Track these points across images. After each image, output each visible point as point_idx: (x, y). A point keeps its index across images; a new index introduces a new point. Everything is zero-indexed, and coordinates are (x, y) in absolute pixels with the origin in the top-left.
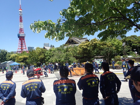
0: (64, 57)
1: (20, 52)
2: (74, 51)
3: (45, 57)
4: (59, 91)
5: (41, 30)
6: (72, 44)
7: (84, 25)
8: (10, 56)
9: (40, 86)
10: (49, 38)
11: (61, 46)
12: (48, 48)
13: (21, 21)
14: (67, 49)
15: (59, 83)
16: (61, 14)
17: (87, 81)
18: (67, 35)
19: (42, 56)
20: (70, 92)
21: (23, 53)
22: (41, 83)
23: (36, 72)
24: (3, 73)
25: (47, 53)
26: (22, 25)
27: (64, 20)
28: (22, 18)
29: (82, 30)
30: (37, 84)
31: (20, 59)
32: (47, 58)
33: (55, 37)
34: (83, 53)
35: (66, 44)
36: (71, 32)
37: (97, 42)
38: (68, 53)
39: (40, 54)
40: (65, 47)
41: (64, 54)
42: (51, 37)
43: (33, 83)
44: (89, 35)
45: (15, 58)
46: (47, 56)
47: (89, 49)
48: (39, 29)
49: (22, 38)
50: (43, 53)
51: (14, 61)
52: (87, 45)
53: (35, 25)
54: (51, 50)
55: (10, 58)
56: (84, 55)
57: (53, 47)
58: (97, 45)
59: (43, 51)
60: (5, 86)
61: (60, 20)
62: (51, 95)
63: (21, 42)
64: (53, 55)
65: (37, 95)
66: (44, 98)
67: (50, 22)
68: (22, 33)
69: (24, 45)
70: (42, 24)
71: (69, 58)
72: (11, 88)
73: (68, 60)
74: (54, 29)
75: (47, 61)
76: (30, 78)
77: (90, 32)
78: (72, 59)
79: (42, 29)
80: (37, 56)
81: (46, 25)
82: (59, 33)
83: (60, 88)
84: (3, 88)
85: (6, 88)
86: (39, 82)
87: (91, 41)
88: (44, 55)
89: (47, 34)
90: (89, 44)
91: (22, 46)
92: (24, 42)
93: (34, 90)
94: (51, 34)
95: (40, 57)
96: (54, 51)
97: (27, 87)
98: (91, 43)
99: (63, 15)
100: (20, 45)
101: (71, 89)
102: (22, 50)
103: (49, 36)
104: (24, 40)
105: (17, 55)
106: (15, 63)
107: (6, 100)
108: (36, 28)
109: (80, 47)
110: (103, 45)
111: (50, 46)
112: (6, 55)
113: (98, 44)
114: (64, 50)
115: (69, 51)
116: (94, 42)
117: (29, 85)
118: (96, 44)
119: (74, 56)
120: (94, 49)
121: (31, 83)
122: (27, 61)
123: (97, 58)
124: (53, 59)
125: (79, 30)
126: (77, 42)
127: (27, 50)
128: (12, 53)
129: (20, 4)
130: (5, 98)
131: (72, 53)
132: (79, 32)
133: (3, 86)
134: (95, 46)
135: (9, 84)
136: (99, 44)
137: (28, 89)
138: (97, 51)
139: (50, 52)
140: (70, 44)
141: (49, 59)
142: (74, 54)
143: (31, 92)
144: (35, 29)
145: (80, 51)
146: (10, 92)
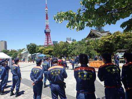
0: (85, 50)
1: (46, 45)
2: (95, 44)
3: (68, 50)
4: (79, 77)
5: (63, 21)
6: (93, 38)
7: (104, 14)
8: (38, 49)
9: (63, 72)
10: (70, 27)
11: (83, 40)
12: (70, 42)
13: (47, 18)
14: (89, 42)
15: (79, 70)
16: (81, 4)
17: (106, 68)
18: (87, 25)
19: (65, 49)
20: (89, 79)
21: (49, 46)
22: (63, 69)
23: (60, 63)
24: (34, 62)
25: (69, 47)
26: (47, 22)
27: (84, 10)
28: (48, 15)
29: (102, 20)
30: (60, 70)
31: (46, 52)
32: (70, 51)
33: (76, 27)
34: (105, 47)
35: (87, 37)
36: (91, 22)
37: (120, 35)
38: (89, 46)
39: (63, 47)
40: (86, 41)
41: (85, 47)
42: (72, 27)
43: (57, 68)
44: (110, 24)
45: (42, 51)
46: (69, 49)
47: (111, 42)
48: (62, 20)
49: (47, 34)
50: (65, 46)
51: (42, 53)
52: (109, 39)
53: (58, 16)
54: (73, 44)
55: (39, 50)
56: (105, 48)
57: (75, 40)
58: (120, 39)
59: (66, 45)
60: (36, 70)
61: (80, 10)
62: (72, 83)
63: (47, 37)
64: (75, 48)
65: (60, 79)
66: (65, 83)
67: (71, 12)
68: (48, 29)
69: (49, 39)
70: (64, 15)
71: (90, 51)
72: (40, 72)
73: (89, 53)
74: (75, 19)
75: (69, 53)
76: (55, 64)
77: (111, 21)
78: (93, 52)
79: (63, 19)
80: (61, 49)
81: (67, 16)
82: (80, 23)
83: (80, 74)
84: (34, 72)
85: (37, 72)
86: (62, 68)
87: (114, 34)
88: (67, 48)
89: (68, 24)
90: (111, 37)
91: (48, 41)
92: (50, 37)
93: (58, 75)
94: (72, 24)
95: (63, 49)
96: (76, 45)
97: (52, 72)
98: (113, 36)
99: (83, 5)
100: (46, 40)
101: (91, 76)
102: (48, 44)
103: (70, 26)
104: (49, 35)
105: (44, 48)
106: (43, 55)
107: (36, 81)
108: (59, 18)
109: (102, 41)
110: (127, 38)
111: (72, 40)
112: (36, 48)
113: (121, 37)
114: (86, 44)
115: (90, 45)
116: (117, 35)
117: (53, 70)
118: (120, 36)
119: (95, 50)
120: (116, 42)
121: (55, 68)
122: (52, 53)
123: (120, 52)
124: (75, 52)
125: (100, 20)
126: (99, 35)
127: (52, 44)
128: (40, 46)
129: (46, 3)
130: (36, 80)
131: (93, 47)
132: (100, 21)
133: (34, 70)
134: (118, 39)
135: (39, 69)
136: (123, 37)
137: (52, 73)
138: (121, 45)
139: (72, 46)
140: (91, 38)
141: (71, 52)
142: (96, 47)
143: (55, 76)
144: (58, 20)
145: (101, 44)
146: (39, 75)
